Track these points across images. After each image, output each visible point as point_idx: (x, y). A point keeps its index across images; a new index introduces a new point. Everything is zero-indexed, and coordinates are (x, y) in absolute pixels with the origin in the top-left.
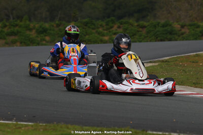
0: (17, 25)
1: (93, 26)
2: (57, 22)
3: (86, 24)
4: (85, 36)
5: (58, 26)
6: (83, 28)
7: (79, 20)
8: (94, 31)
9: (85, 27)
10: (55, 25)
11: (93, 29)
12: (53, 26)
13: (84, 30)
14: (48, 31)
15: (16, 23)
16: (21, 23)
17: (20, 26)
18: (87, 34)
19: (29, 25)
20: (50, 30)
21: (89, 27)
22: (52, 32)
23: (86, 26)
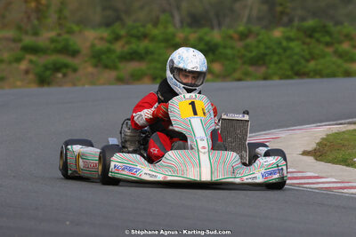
0: (145, 36)
1: (327, 39)
2: (241, 28)
3: (310, 33)
4: (308, 61)
5: (243, 36)
6: (304, 43)
7: (296, 23)
8: (329, 50)
9: (308, 40)
10: (236, 36)
11: (328, 44)
12: (231, 38)
13: (305, 47)
14: (221, 50)
15: (142, 29)
16: (155, 32)
17: (153, 39)
18: (313, 57)
19: (174, 35)
20: (225, 47)
21: (318, 41)
22: (229, 51)
23: (311, 36)
